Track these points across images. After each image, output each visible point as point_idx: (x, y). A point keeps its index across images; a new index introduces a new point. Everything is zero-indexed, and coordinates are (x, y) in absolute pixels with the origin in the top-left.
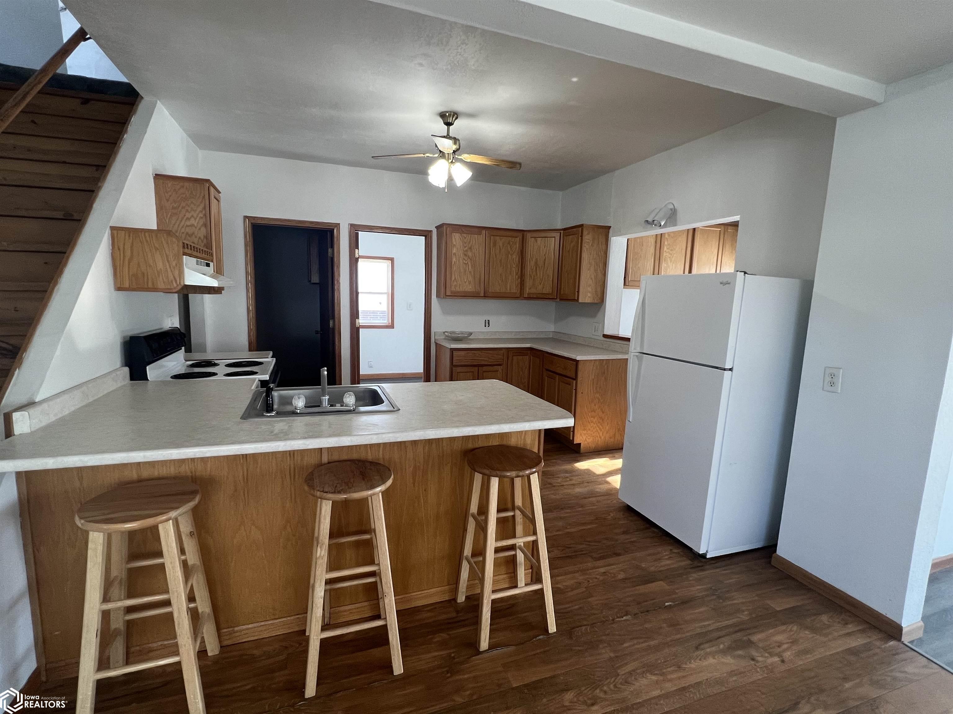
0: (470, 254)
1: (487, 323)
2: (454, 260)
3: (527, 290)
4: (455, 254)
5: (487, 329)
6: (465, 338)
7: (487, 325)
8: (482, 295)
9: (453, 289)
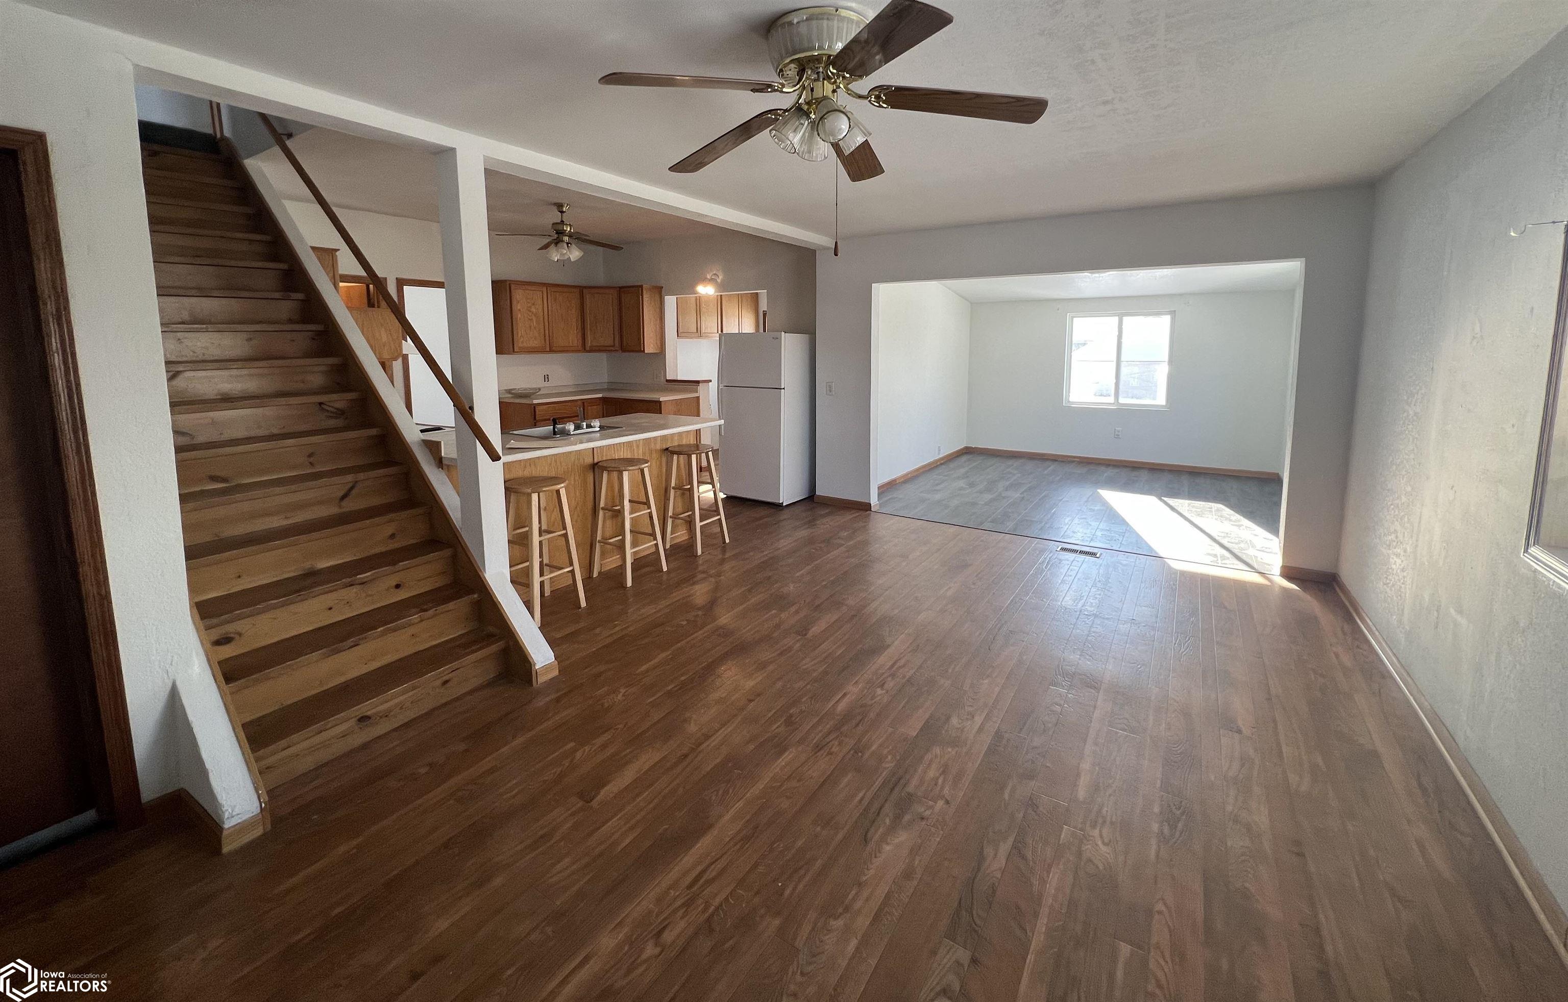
0: (533, 310)
1: (546, 378)
2: (519, 316)
3: (588, 344)
4: (519, 310)
5: (546, 384)
6: (534, 393)
7: (546, 380)
8: (548, 349)
9: (521, 345)
